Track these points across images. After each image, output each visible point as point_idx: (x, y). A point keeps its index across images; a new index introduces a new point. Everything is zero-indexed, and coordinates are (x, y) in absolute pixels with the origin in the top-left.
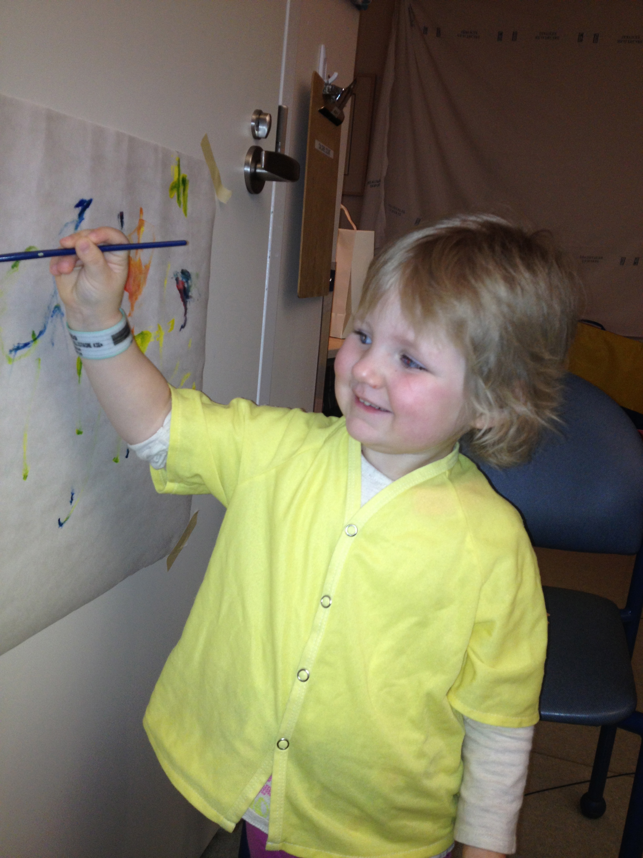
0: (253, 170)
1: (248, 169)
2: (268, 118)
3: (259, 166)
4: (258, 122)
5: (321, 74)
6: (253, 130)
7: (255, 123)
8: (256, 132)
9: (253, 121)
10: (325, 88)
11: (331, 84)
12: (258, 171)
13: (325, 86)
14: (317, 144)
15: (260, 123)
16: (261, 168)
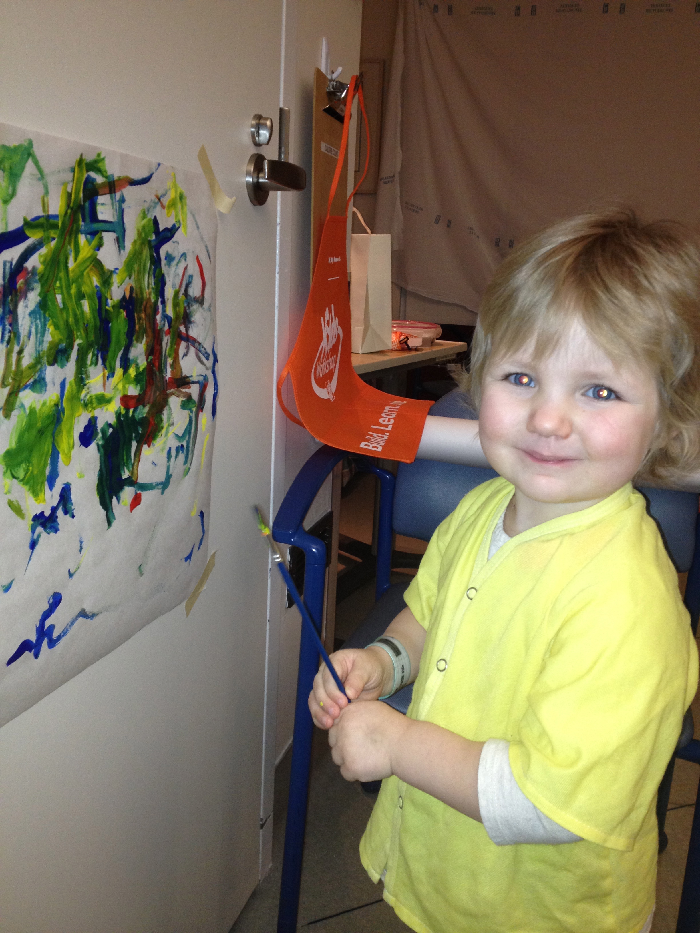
0: (256, 180)
1: (250, 179)
2: (268, 123)
3: (261, 175)
4: (258, 127)
5: (323, 70)
6: (253, 135)
7: (255, 129)
8: (257, 138)
9: (252, 127)
10: (329, 86)
11: (336, 80)
12: (261, 180)
13: (328, 83)
14: (323, 146)
15: (260, 129)
16: (264, 178)
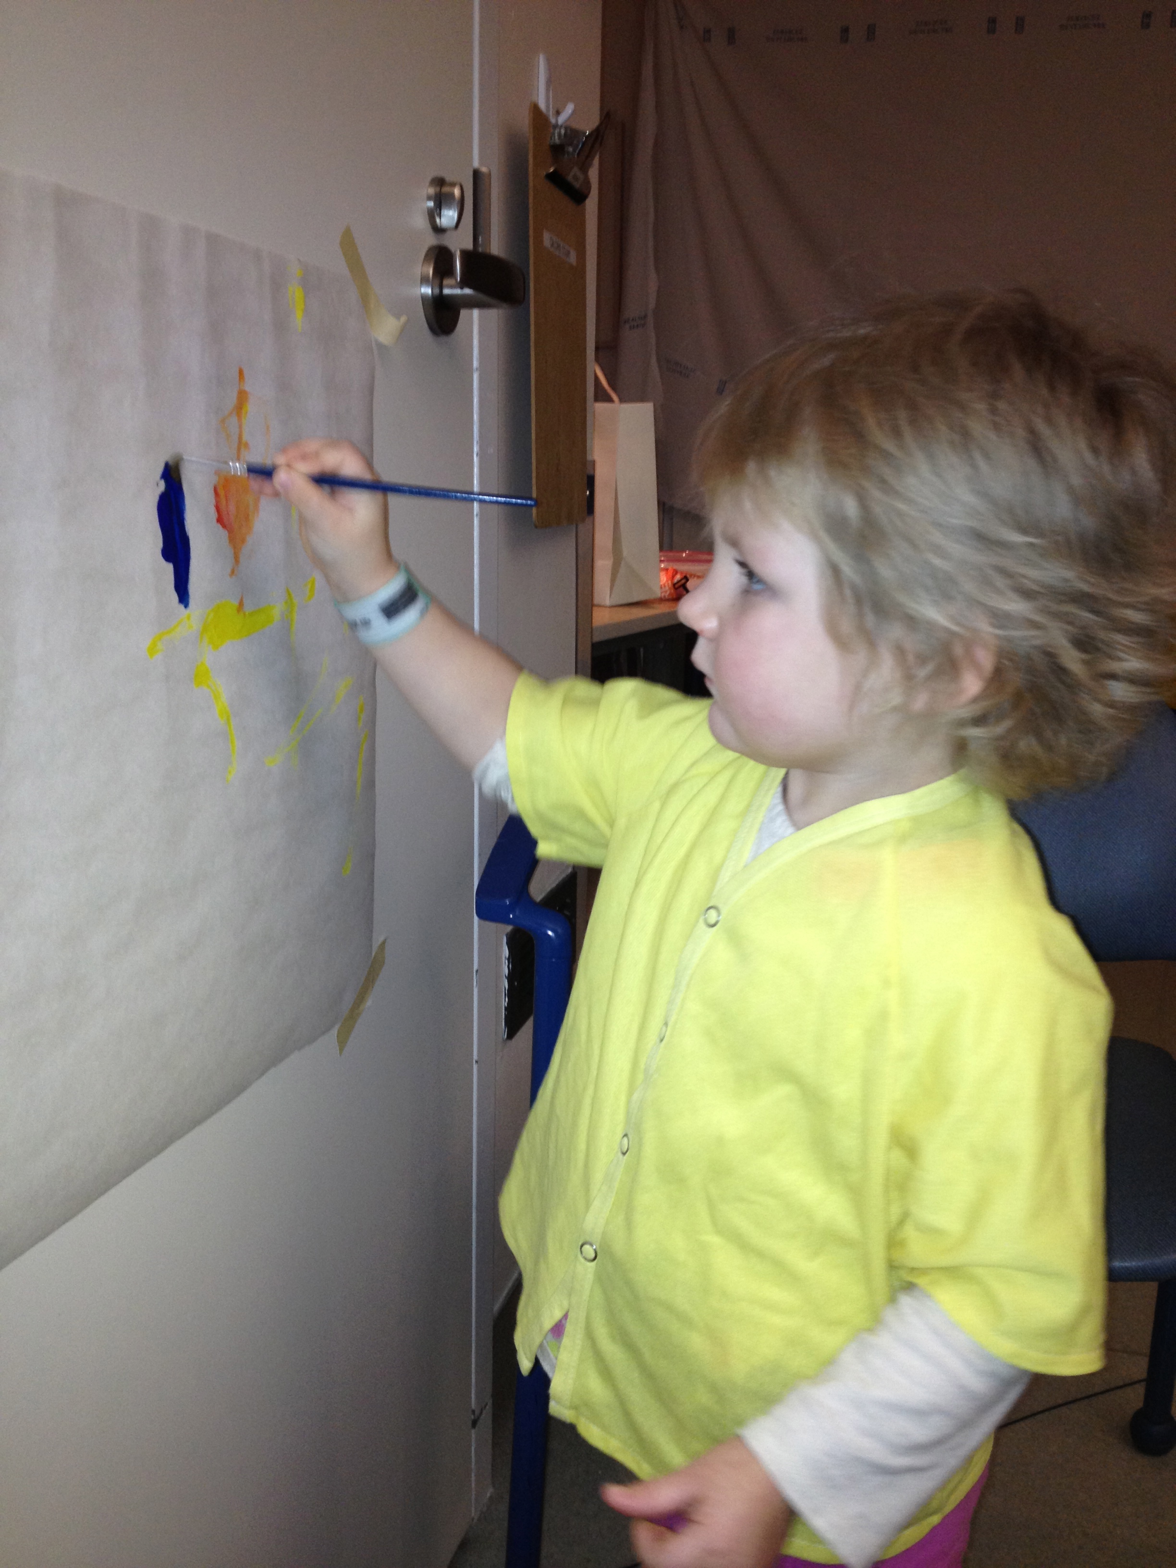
0: (437, 291)
1: (427, 290)
2: (457, 192)
3: (446, 282)
4: (441, 201)
6: (432, 215)
7: (434, 203)
8: (438, 220)
9: (429, 198)
10: (554, 134)
11: (564, 125)
12: (446, 291)
13: (552, 131)
14: (547, 239)
15: (443, 203)
16: (455, 286)
